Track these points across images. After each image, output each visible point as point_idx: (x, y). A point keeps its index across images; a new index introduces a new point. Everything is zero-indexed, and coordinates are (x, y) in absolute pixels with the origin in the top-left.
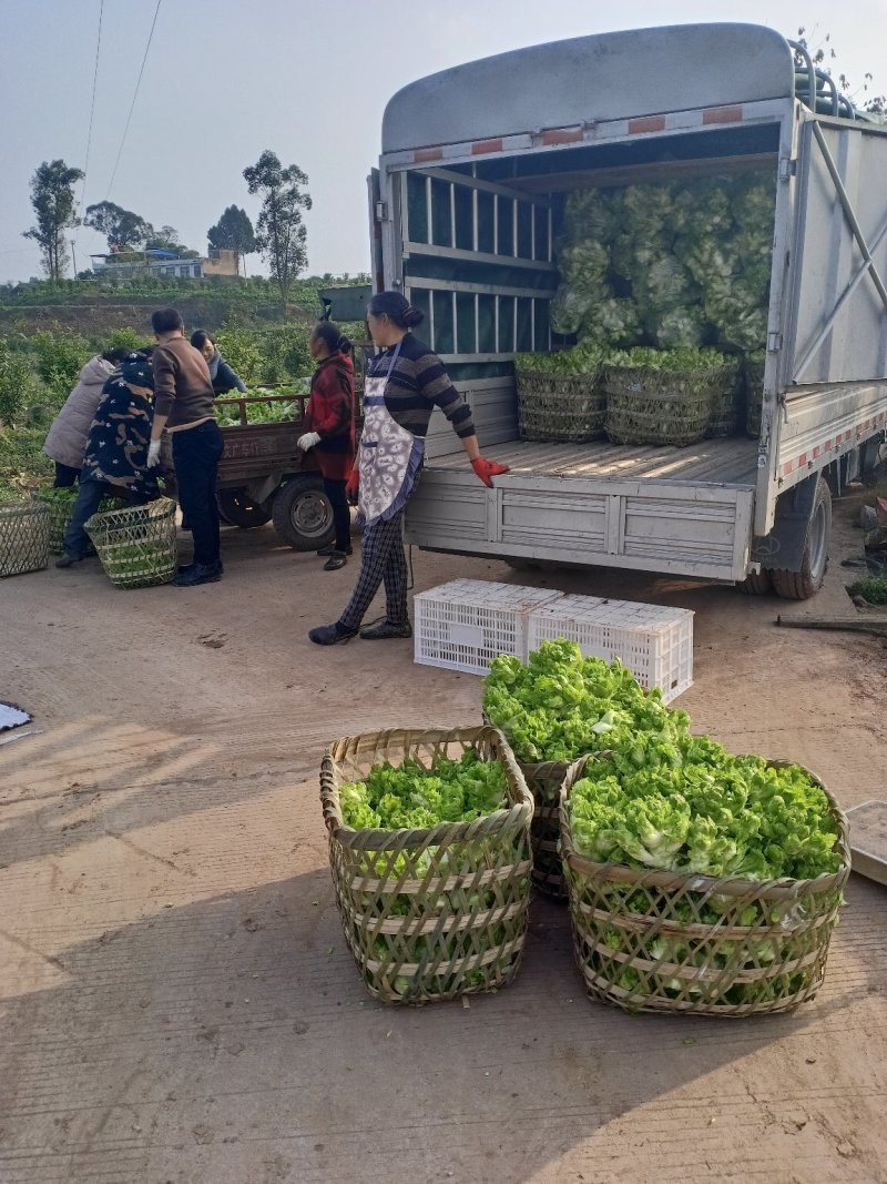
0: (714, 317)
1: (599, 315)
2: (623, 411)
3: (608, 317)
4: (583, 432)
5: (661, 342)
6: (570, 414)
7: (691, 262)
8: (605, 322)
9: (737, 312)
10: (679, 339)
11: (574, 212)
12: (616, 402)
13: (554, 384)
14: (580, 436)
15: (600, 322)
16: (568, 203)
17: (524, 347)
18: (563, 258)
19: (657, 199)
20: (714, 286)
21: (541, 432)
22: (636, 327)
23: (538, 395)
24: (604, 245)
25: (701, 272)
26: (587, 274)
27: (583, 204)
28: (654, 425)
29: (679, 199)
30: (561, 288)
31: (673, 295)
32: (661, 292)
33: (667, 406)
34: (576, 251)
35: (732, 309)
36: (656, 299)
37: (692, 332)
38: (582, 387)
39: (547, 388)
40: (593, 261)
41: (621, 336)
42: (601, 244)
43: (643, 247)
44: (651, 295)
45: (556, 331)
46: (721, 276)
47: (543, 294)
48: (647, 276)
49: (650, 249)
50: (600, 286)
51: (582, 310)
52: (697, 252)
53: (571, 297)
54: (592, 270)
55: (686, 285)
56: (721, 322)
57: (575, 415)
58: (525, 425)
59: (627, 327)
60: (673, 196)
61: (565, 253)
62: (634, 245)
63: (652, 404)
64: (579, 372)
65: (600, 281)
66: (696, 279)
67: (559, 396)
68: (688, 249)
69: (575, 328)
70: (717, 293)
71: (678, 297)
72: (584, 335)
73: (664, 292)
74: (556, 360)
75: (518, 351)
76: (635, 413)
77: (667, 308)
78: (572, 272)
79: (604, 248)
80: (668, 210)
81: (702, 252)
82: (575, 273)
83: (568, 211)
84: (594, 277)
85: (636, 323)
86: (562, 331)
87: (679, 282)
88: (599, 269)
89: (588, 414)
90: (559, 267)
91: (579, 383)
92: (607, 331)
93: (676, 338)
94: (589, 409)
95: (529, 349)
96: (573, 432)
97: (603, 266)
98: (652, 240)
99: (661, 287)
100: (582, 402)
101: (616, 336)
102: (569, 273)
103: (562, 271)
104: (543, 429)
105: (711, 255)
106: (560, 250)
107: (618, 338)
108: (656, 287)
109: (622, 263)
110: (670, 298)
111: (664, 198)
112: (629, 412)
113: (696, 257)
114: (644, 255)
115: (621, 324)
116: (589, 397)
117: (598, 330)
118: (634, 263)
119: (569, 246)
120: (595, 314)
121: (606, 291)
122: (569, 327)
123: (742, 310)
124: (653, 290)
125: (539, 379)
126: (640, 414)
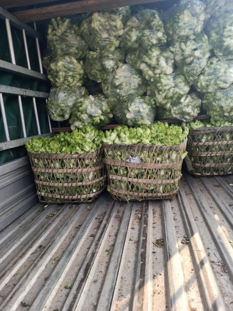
0: (164, 102)
1: (84, 106)
2: (125, 179)
3: (89, 107)
4: (92, 195)
5: (129, 121)
6: (80, 184)
7: (143, 67)
8: (88, 111)
9: (180, 97)
10: (142, 118)
11: (55, 37)
12: (116, 171)
13: (63, 161)
14: (90, 199)
15: (85, 111)
16: (50, 31)
17: (32, 132)
18: (52, 70)
19: (114, 24)
20: (162, 80)
21: (57, 199)
22: (109, 113)
23: (50, 171)
24: (79, 60)
25: (151, 73)
26: (70, 79)
27: (60, 31)
28: (152, 188)
29: (129, 23)
30: (52, 90)
31: (134, 89)
32: (125, 88)
33: (162, 173)
34: (60, 64)
35: (176, 96)
36: (122, 93)
37: (149, 113)
38: (87, 162)
39: (58, 165)
40: (73, 71)
41: (100, 120)
42: (77, 59)
43: (108, 58)
44: (118, 91)
45: (54, 119)
46: (166, 74)
47: (41, 95)
48: (114, 77)
49: (112, 59)
50: (79, 88)
51: (70, 104)
52: (147, 59)
53: (62, 95)
54: (73, 77)
55: (140, 83)
56: (169, 105)
57: (84, 183)
58: (43, 194)
59: (104, 113)
60: (125, 21)
61: (52, 66)
62: (101, 58)
63: (150, 172)
64: (82, 150)
65: (79, 84)
66: (147, 77)
67: (69, 171)
68: (140, 57)
69: (67, 116)
70: (165, 86)
71: (136, 91)
72: (74, 121)
73: (127, 87)
74: (60, 141)
75: (28, 136)
76: (135, 180)
77: (130, 98)
78: (59, 79)
79: (79, 62)
80: (121, 32)
81: (150, 59)
82: (62, 79)
83: (50, 37)
84: (75, 82)
85: (109, 111)
86: (58, 119)
87: (136, 80)
88: (78, 76)
89: (94, 181)
90: (49, 77)
91: (84, 159)
92: (91, 116)
93: (140, 118)
94: (95, 177)
95: (37, 134)
96: (84, 196)
97: (80, 75)
98: (113, 53)
99: (124, 84)
100: (88, 173)
101: (97, 120)
102: (57, 80)
103: (51, 80)
104: (58, 197)
105: (158, 60)
106: (48, 65)
107: (99, 121)
108: (121, 85)
109: (95, 71)
110: (132, 92)
111: (119, 23)
112: (130, 180)
113: (146, 63)
114: (109, 64)
115: (100, 112)
116: (94, 169)
117: (84, 117)
118: (104, 69)
119: (54, 61)
120: (81, 106)
121: (83, 91)
122: (63, 116)
123: (182, 96)
124: (119, 87)
125: (49, 158)
126: (140, 181)
